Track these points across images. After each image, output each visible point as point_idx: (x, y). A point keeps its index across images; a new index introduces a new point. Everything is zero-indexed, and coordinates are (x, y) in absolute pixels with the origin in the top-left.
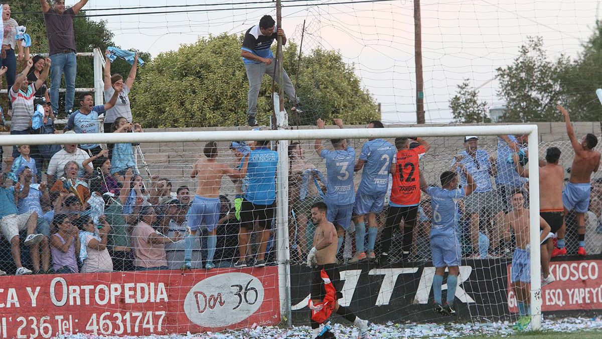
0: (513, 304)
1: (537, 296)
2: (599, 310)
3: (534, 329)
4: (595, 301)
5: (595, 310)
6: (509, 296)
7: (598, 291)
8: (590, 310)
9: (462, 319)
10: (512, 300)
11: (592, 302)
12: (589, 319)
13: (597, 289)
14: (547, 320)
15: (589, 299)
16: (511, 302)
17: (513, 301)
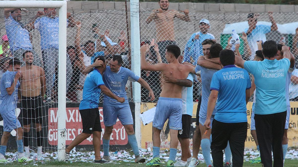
0: (52, 138)
1: (63, 135)
2: (120, 145)
3: (60, 160)
4: (117, 139)
5: (118, 146)
6: (49, 132)
7: (120, 131)
8: (113, 146)
9: (12, 149)
10: (52, 135)
11: (115, 140)
12: (112, 153)
13: (119, 129)
14: (78, 152)
15: (112, 137)
16: (51, 138)
17: (52, 137)
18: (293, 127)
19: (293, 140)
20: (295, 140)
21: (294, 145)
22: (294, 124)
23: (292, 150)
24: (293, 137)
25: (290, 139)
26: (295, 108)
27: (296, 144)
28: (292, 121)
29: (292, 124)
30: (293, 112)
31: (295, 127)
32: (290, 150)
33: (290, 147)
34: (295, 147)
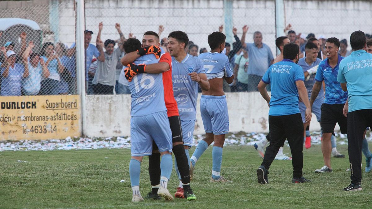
18: (9, 121)
19: (8, 133)
20: (11, 133)
21: (9, 139)
22: (9, 118)
23: (9, 143)
24: (9, 131)
25: (6, 133)
26: (10, 103)
27: (11, 137)
28: (7, 115)
29: (7, 118)
30: (8, 106)
31: (10, 121)
32: (6, 143)
33: (6, 141)
34: (11, 140)
